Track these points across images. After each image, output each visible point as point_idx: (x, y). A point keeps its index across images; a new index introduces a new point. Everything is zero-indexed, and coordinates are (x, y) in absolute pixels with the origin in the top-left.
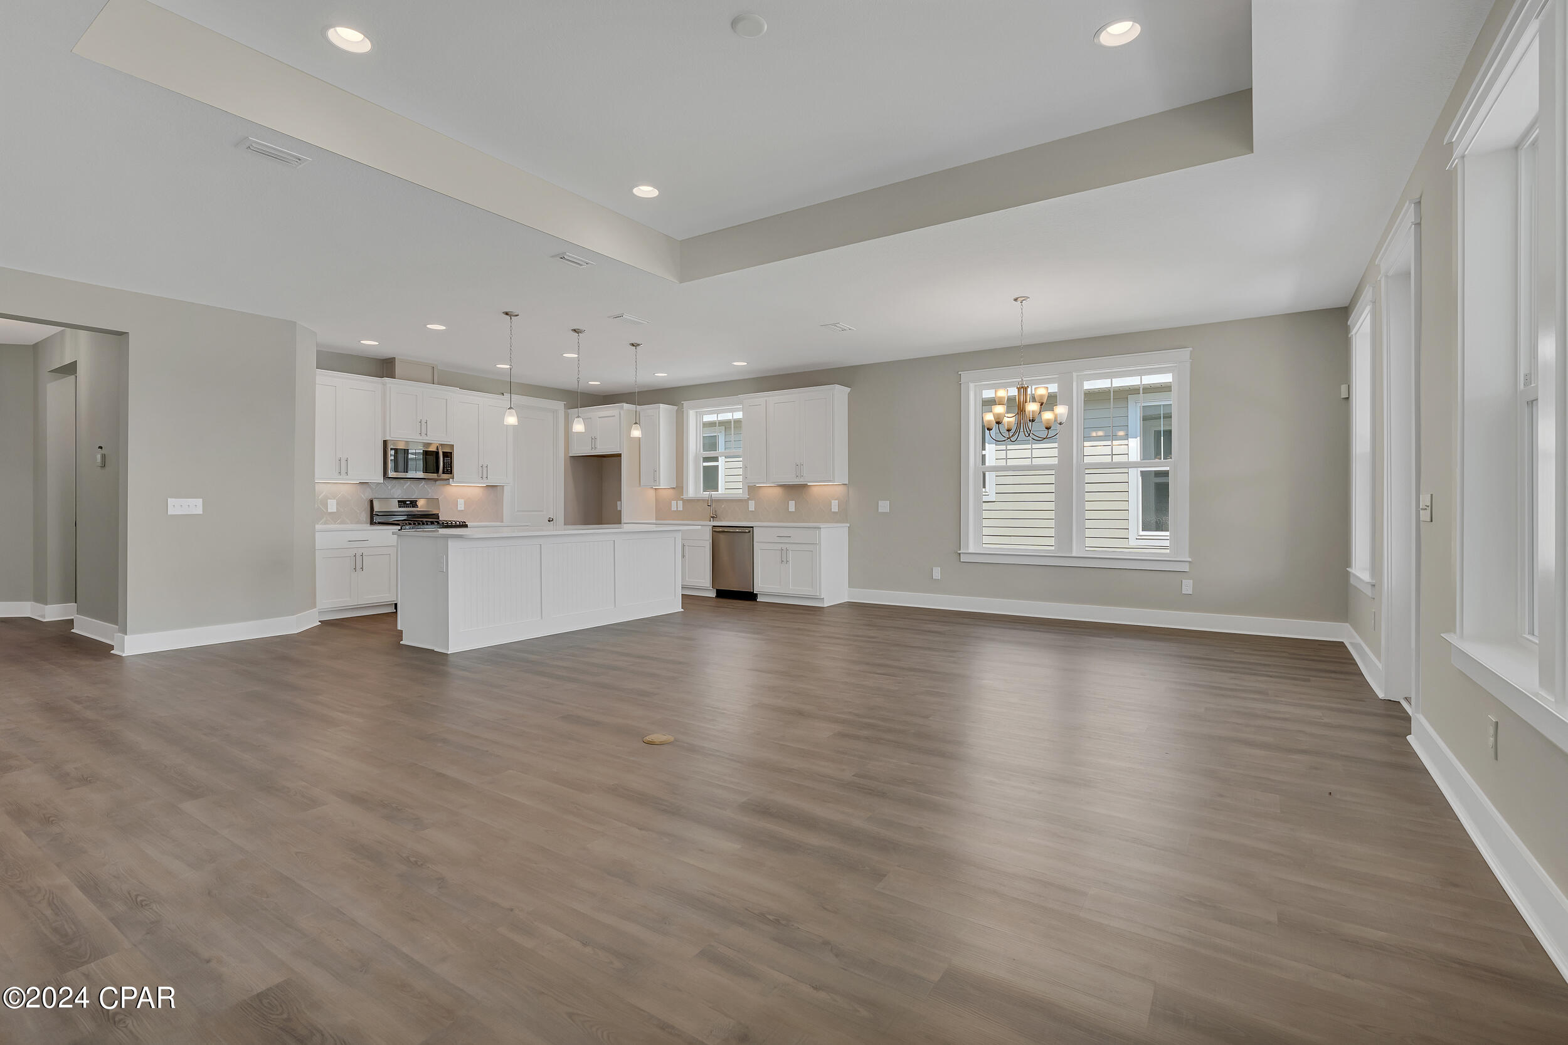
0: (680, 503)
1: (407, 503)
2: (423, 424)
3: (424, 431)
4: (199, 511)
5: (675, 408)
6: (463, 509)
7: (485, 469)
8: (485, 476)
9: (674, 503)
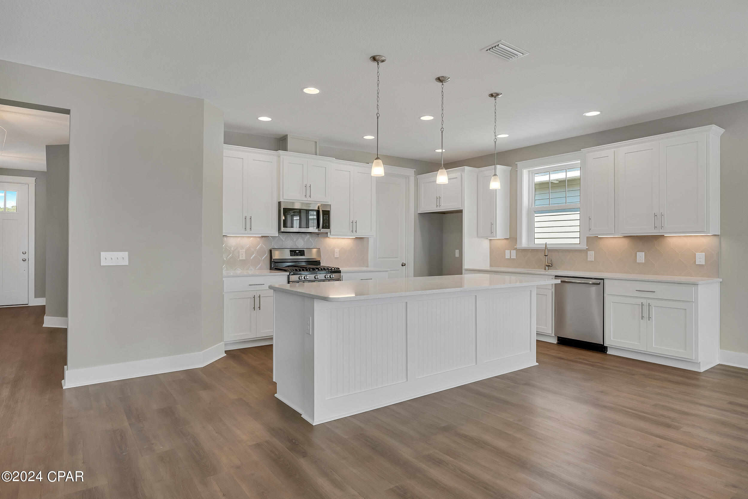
0: (514, 252)
1: (297, 252)
2: (307, 188)
3: (308, 194)
4: (126, 263)
5: (510, 168)
6: (338, 256)
7: (354, 224)
8: (354, 230)
9: (507, 252)
